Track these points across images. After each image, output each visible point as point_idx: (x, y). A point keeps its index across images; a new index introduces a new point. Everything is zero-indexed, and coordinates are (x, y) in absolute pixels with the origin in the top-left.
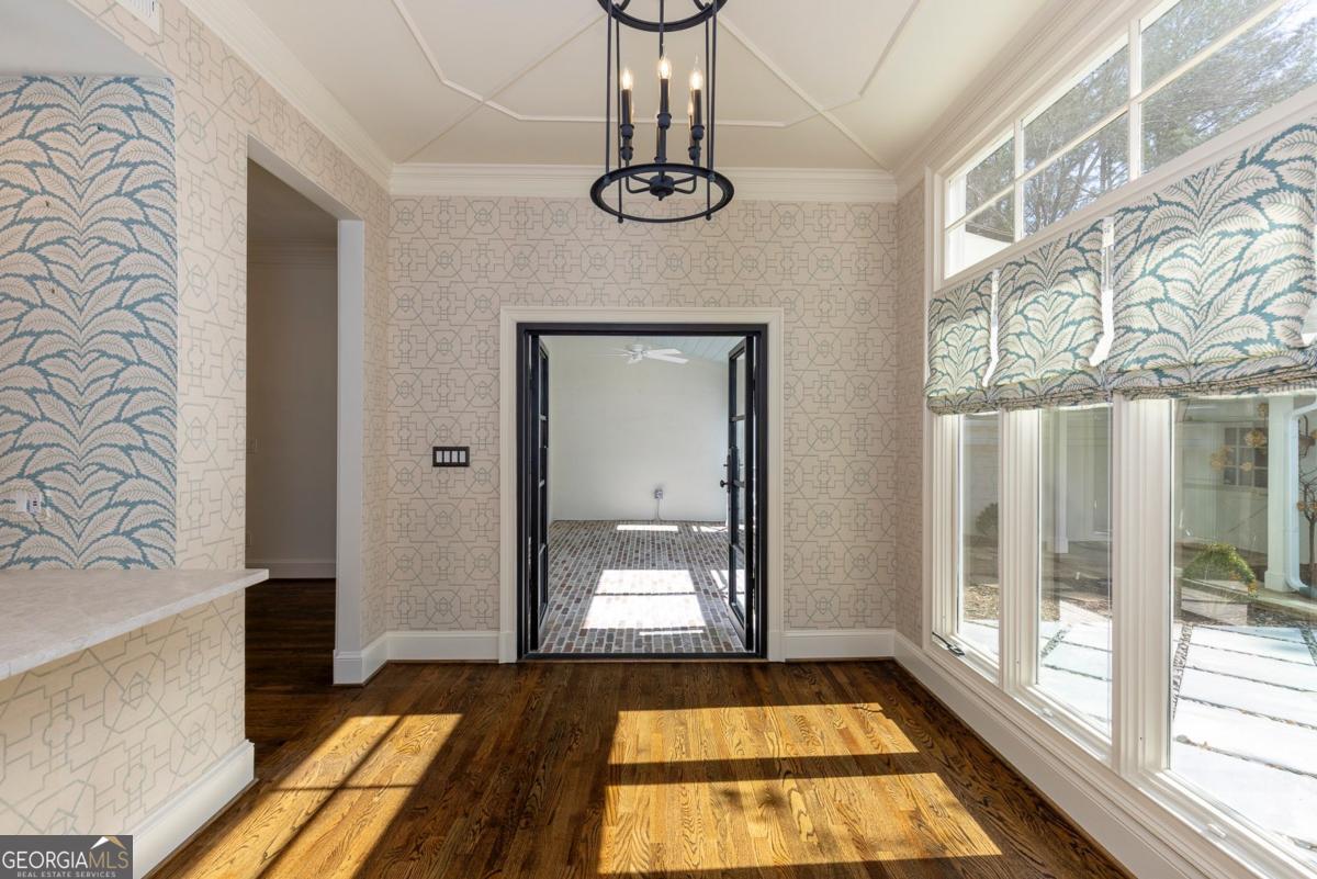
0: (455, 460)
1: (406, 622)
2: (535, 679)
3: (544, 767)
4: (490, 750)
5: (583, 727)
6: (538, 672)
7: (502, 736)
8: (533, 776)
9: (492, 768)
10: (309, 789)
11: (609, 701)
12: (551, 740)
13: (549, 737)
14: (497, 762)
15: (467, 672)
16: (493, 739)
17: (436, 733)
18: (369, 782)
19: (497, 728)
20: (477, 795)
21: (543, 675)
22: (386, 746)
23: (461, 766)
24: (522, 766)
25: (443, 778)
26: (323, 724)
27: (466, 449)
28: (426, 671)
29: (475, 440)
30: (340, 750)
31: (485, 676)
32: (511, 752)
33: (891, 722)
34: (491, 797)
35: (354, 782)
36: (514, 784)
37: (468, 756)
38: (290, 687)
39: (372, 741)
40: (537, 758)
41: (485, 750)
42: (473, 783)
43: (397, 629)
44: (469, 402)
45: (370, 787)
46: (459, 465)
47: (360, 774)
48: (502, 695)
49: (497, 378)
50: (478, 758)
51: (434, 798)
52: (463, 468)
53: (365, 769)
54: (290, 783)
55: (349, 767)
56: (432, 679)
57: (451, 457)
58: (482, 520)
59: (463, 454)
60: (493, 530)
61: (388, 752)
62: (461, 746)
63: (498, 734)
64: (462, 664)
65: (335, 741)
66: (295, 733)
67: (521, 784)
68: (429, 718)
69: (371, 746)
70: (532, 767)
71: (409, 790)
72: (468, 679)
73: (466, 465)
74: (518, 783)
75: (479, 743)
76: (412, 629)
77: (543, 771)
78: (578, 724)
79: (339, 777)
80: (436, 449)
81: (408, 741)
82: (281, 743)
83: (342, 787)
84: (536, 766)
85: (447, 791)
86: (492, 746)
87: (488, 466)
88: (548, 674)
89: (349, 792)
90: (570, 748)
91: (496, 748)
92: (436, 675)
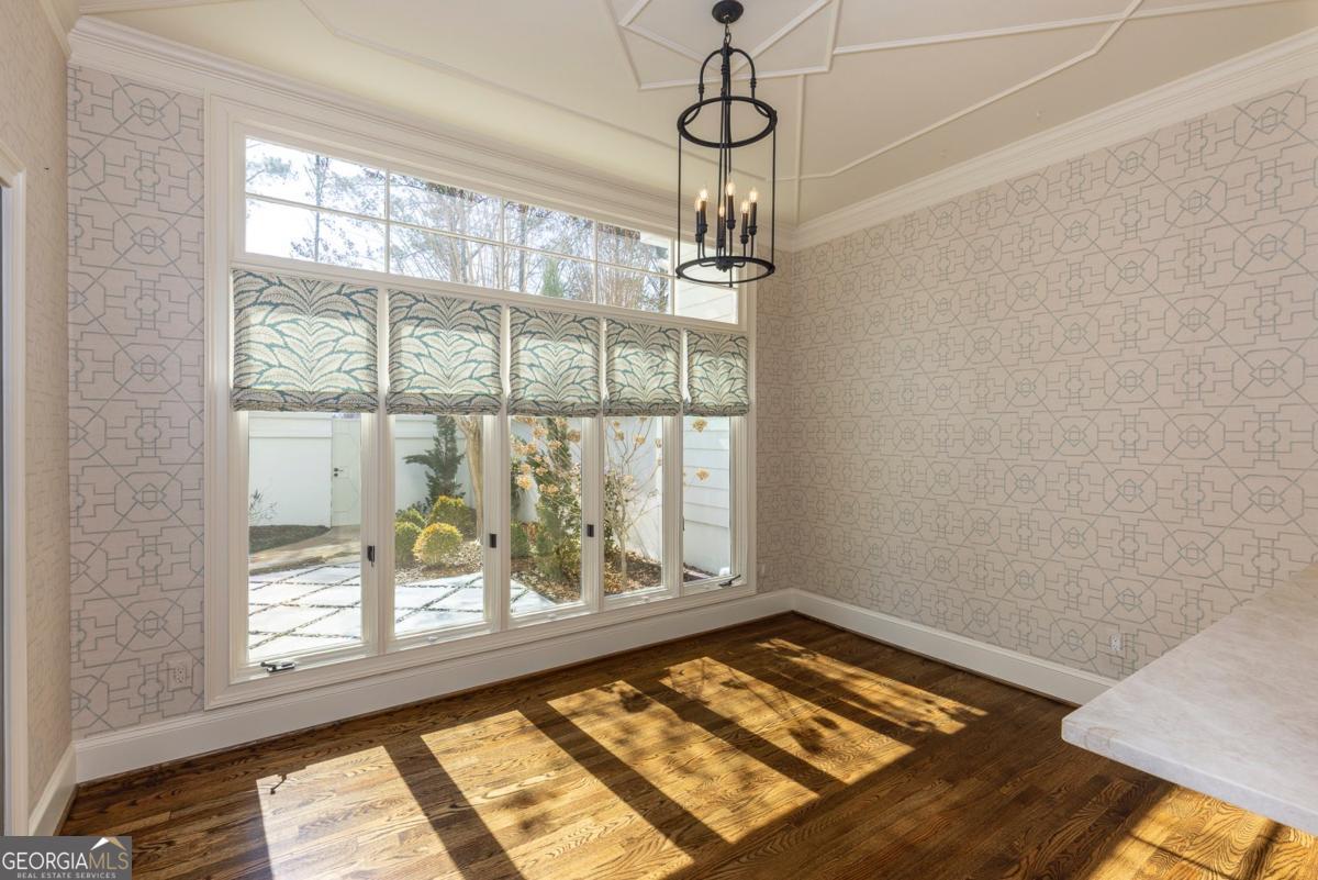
33: (308, 767)
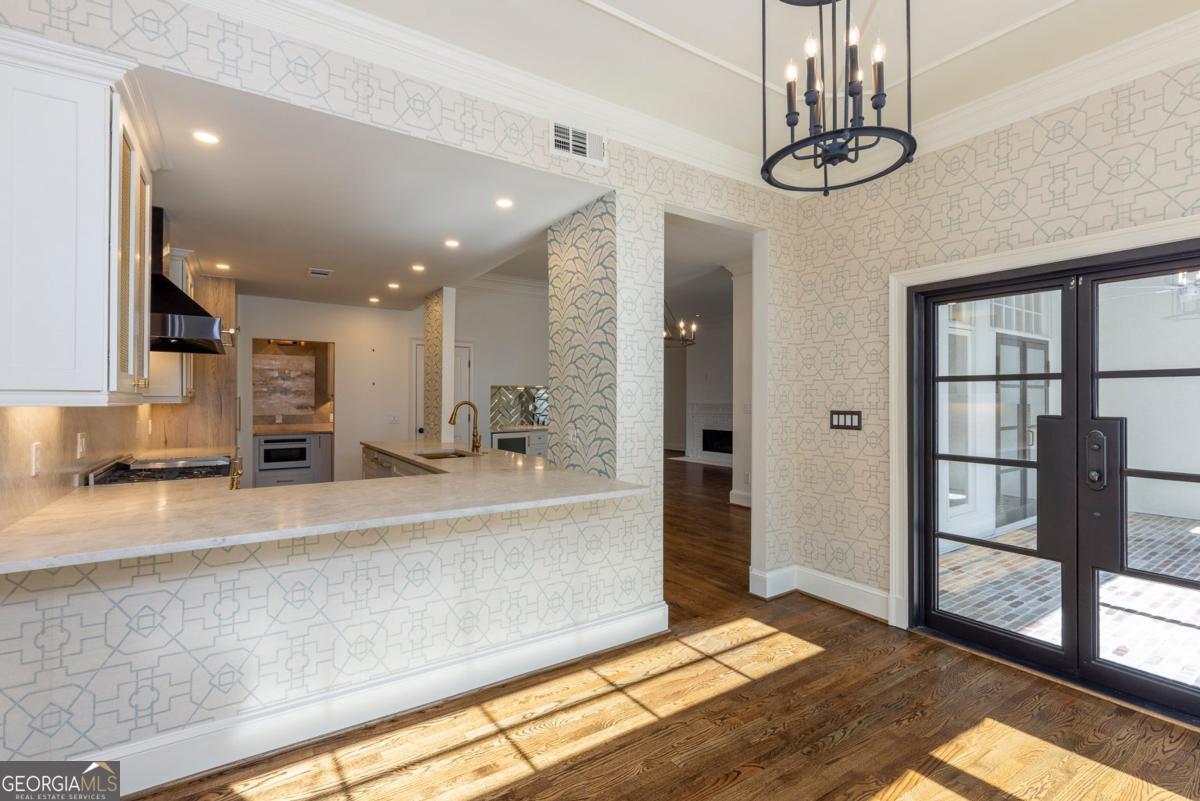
0: (848, 423)
1: (808, 560)
2: (915, 651)
3: (860, 722)
4: (824, 686)
5: (928, 712)
6: (923, 646)
7: (843, 681)
8: (844, 724)
9: (815, 699)
10: (693, 649)
11: (983, 704)
12: (886, 706)
13: (885, 702)
14: (823, 697)
15: (854, 621)
16: (833, 680)
17: (792, 654)
18: (727, 663)
19: (844, 673)
20: (788, 710)
21: (926, 651)
22: (751, 646)
23: (792, 686)
24: (841, 712)
25: (773, 686)
26: (726, 616)
27: (859, 414)
28: (821, 608)
29: (867, 405)
30: (724, 636)
31: (866, 630)
32: (841, 696)
34: (797, 718)
35: (719, 658)
36: (823, 720)
37: (804, 681)
38: (724, 585)
39: (746, 639)
40: (860, 711)
41: (821, 684)
42: (792, 701)
43: (803, 565)
44: (861, 369)
45: (726, 666)
46: (851, 427)
47: (724, 655)
48: (869, 650)
49: (887, 344)
50: (809, 687)
51: (757, 696)
52: (855, 432)
53: (730, 654)
54: (685, 640)
55: (722, 647)
56: (822, 615)
57: (847, 420)
58: (873, 482)
59: (855, 418)
60: (884, 493)
61: (752, 650)
62: (803, 672)
63: (839, 678)
64: (854, 613)
65: (725, 628)
66: (708, 613)
67: (829, 723)
68: (796, 641)
69: (743, 642)
70: (849, 716)
71: (749, 680)
72: (851, 627)
73: (858, 428)
74: (827, 721)
75: (819, 677)
76: (814, 568)
77: (856, 724)
78: (927, 707)
79: (711, 652)
80: (833, 413)
81: (769, 650)
82: (696, 616)
83: (710, 657)
84: (853, 718)
85: (770, 696)
86: (828, 684)
87: (879, 430)
88: (931, 652)
89: (713, 662)
90: (899, 722)
91: (830, 687)
92: (826, 613)
